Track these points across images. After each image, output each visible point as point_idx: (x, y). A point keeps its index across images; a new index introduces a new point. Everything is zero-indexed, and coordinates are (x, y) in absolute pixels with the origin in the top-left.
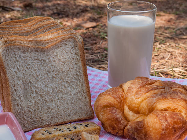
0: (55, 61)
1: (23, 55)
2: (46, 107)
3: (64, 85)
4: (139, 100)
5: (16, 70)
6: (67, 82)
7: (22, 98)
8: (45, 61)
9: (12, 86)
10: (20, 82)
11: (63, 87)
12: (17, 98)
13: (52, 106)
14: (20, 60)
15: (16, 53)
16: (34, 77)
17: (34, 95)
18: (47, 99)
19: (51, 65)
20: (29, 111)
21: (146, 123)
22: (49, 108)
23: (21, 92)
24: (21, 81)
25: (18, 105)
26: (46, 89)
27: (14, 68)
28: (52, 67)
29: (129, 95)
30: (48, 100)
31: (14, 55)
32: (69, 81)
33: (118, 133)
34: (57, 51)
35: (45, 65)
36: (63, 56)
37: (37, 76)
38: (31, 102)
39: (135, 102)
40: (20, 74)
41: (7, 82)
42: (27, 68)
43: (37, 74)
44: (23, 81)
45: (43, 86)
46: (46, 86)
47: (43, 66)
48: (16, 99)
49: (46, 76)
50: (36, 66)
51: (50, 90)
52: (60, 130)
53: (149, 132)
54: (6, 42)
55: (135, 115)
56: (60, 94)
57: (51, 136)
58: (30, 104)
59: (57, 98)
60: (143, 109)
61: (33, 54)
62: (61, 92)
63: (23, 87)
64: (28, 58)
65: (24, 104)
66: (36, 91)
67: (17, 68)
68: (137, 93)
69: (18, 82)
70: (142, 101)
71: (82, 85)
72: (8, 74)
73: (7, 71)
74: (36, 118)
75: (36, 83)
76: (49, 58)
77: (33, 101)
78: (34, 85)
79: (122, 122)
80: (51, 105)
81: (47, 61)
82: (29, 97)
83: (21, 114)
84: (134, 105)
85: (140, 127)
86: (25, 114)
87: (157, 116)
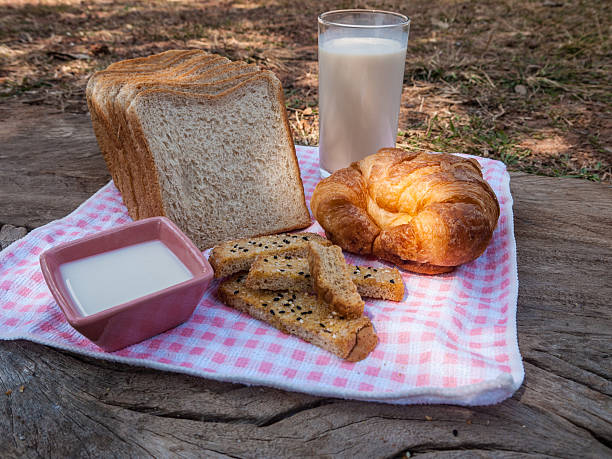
0: (236, 123)
1: (175, 110)
2: (226, 209)
3: (255, 167)
4: (399, 187)
5: (165, 139)
6: (259, 161)
7: (181, 193)
8: (218, 122)
9: (160, 169)
10: (175, 162)
11: (254, 171)
12: (173, 193)
13: (238, 206)
14: (171, 121)
15: (164, 108)
16: (200, 152)
17: (203, 186)
18: (227, 193)
19: (228, 129)
20: (196, 216)
21: (418, 226)
22: (232, 210)
23: (178, 181)
24: (176, 160)
25: (174, 205)
26: (222, 175)
27: (161, 135)
28: (230, 133)
29: (376, 179)
30: (229, 197)
31: (160, 112)
32: (263, 159)
33: (361, 249)
34: (239, 103)
35: (218, 129)
36: (250, 114)
37: (206, 151)
38: (197, 199)
39: (391, 190)
40: (173, 147)
41: (150, 161)
42: (186, 136)
43: (206, 146)
44: (180, 160)
45: (217, 169)
46: (223, 170)
47: (214, 131)
48: (170, 195)
49: (221, 150)
50: (202, 132)
51: (231, 177)
52: (260, 245)
53: (426, 242)
54: (139, 88)
55: (391, 214)
56: (250, 183)
57: (248, 254)
58: (197, 203)
59: (244, 192)
60: (406, 203)
61: (195, 109)
62: (251, 179)
63: (181, 172)
64: (186, 118)
65: (186, 203)
66: (205, 179)
67: (168, 135)
68: (391, 175)
69: (171, 161)
70: (404, 188)
71: (288, 166)
72: (151, 147)
73: (149, 140)
74: (210, 229)
75: (204, 164)
76: (225, 117)
77: (201, 198)
78: (201, 167)
79: (370, 228)
80: (235, 203)
81: (221, 122)
82: (193, 190)
83: (182, 222)
84: (389, 197)
85: (408, 236)
86: (189, 222)
87: (438, 213)
